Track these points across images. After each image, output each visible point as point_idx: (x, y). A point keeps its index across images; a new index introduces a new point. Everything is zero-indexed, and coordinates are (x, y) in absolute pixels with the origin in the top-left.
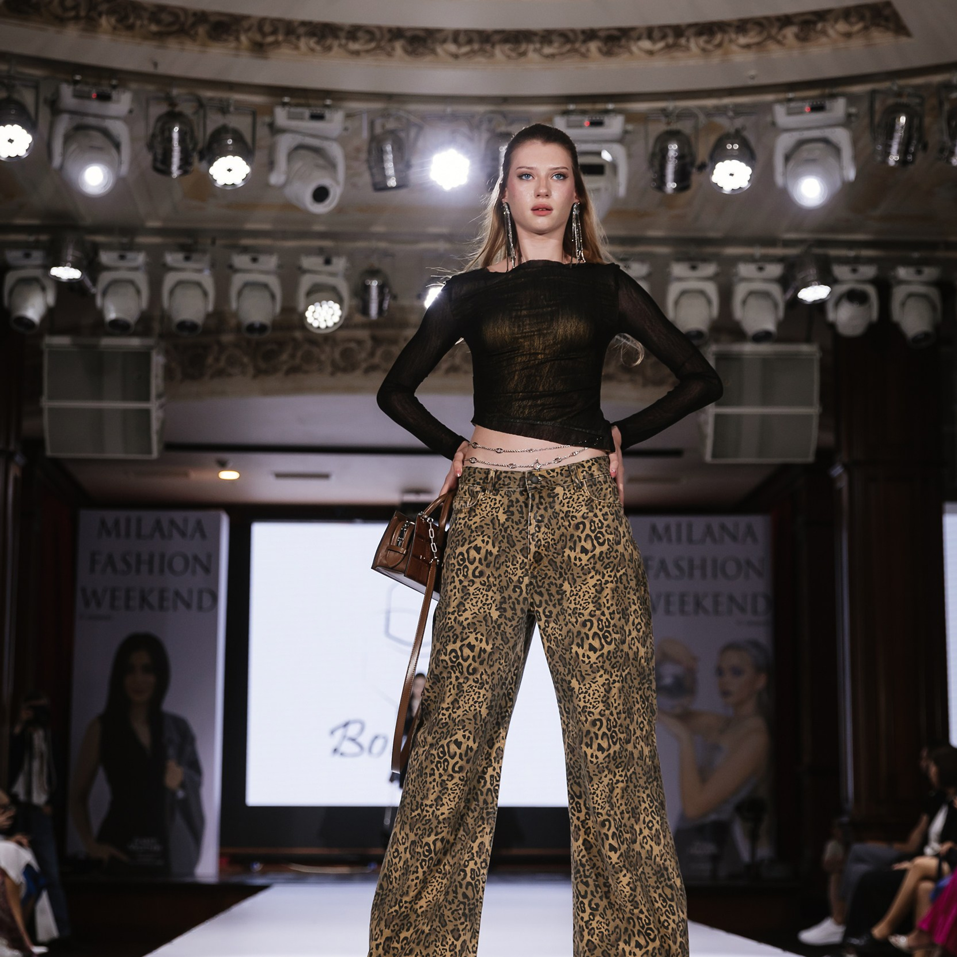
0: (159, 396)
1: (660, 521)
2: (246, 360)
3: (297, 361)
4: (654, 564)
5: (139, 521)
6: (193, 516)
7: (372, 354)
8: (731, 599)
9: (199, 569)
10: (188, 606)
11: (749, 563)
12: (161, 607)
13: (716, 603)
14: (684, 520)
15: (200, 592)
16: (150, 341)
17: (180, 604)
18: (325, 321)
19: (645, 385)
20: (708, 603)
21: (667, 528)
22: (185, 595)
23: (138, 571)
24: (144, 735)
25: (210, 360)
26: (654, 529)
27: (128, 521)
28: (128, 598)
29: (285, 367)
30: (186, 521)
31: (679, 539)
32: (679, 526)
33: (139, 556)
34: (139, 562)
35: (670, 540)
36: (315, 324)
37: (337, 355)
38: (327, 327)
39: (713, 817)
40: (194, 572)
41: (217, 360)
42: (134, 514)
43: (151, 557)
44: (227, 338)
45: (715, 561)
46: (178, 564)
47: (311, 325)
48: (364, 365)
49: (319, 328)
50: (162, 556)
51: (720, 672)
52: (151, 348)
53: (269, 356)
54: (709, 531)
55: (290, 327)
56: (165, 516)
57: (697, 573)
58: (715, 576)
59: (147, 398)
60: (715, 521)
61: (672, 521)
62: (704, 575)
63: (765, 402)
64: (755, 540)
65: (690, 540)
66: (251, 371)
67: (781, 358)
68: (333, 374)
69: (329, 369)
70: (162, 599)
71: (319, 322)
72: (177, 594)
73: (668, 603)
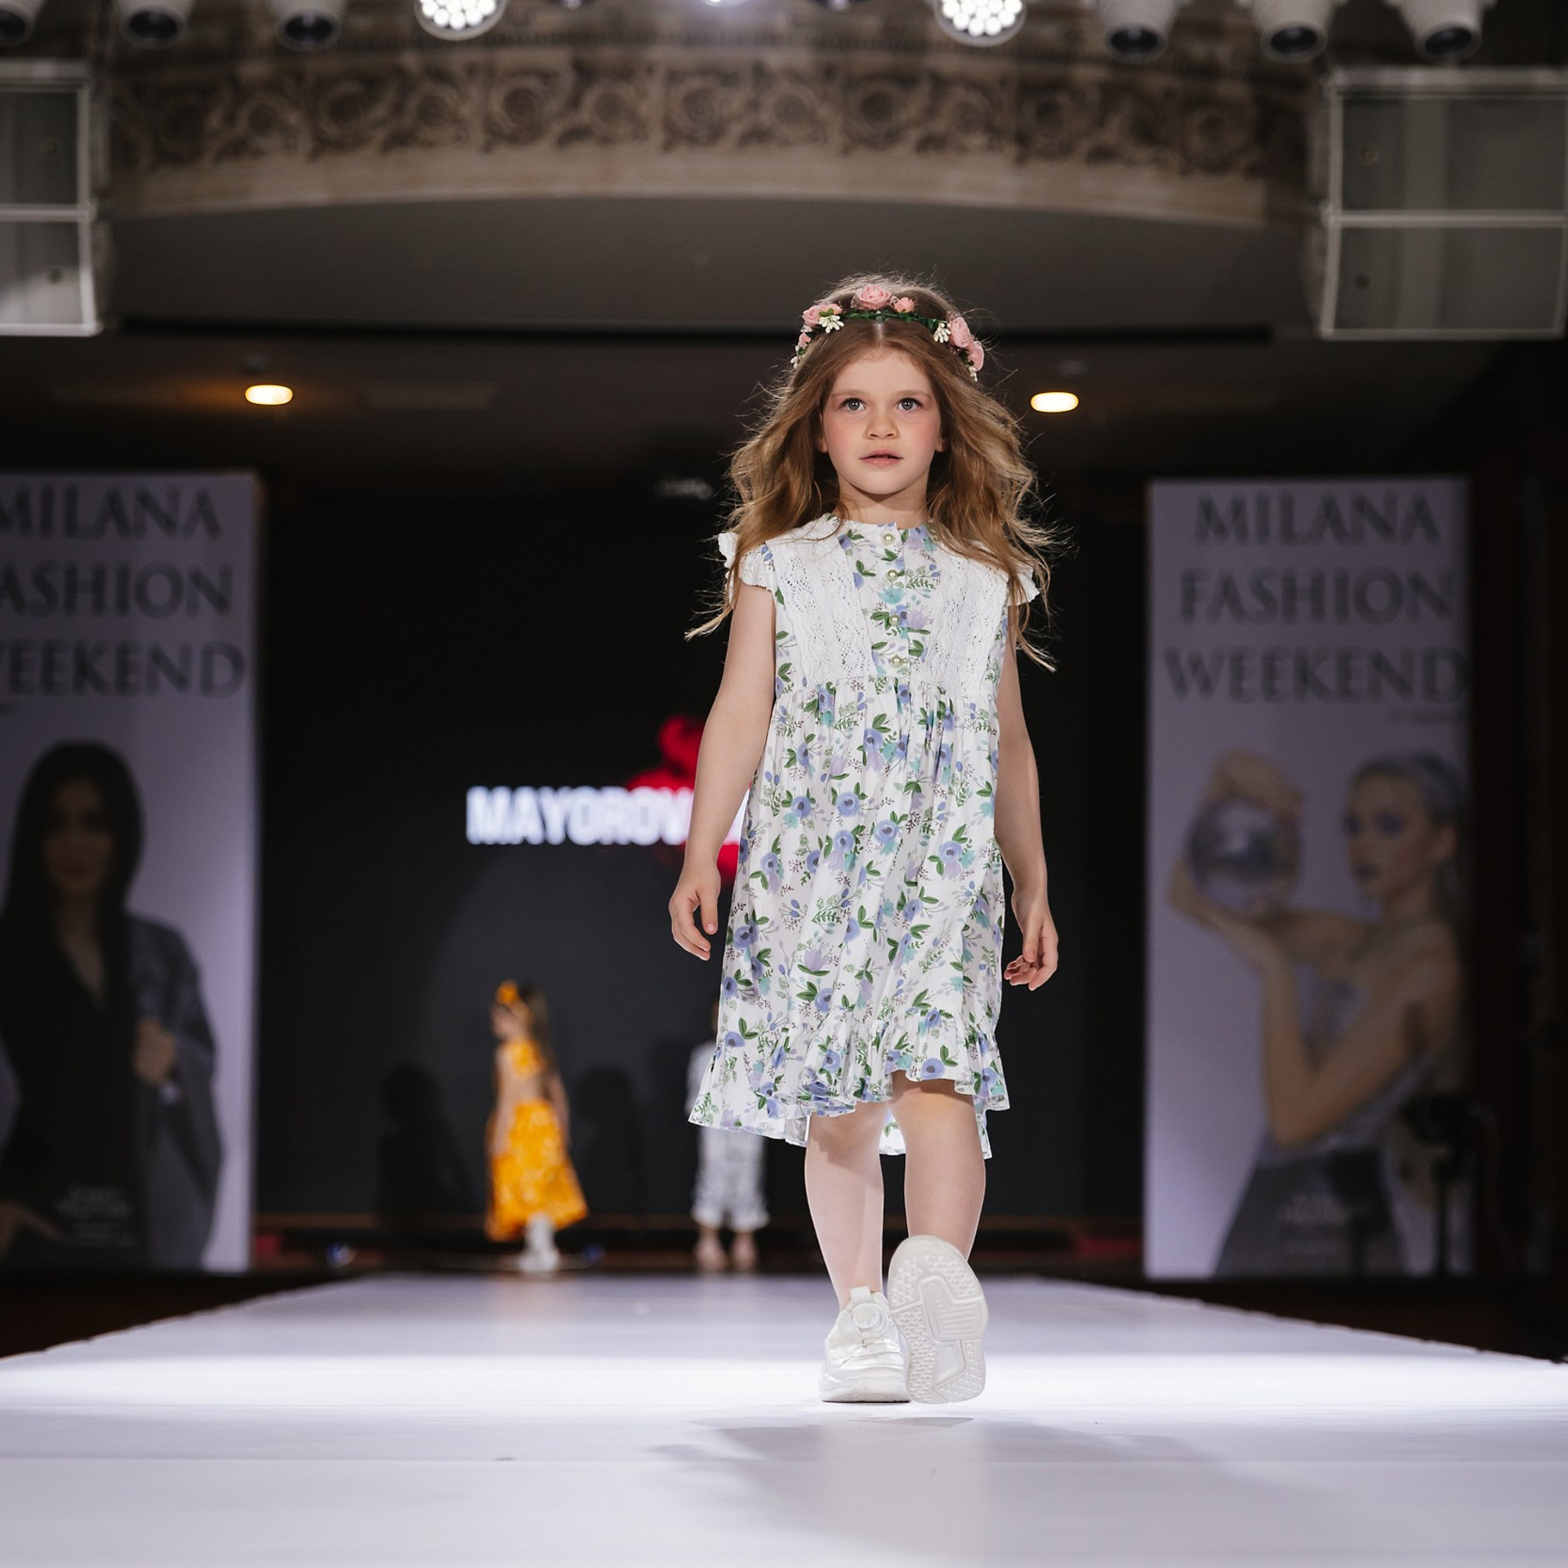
0: (99, 194)
1: (1222, 493)
2: (293, 118)
3: (408, 120)
4: (1209, 587)
5: (72, 496)
6: (190, 485)
7: (575, 103)
8: (1379, 663)
9: (204, 603)
10: (181, 682)
11: (1417, 583)
12: (123, 686)
13: (1345, 673)
14: (1273, 490)
15: (208, 653)
16: (77, 70)
17: (164, 681)
18: (463, 11)
19: (1185, 172)
20: (1327, 674)
21: (1238, 509)
22: (174, 657)
23: (70, 606)
24: (89, 966)
25: (215, 120)
26: (1207, 510)
27: (47, 496)
28: (49, 666)
29: (380, 135)
30: (174, 497)
31: (1263, 533)
32: (1263, 504)
33: (71, 573)
34: (72, 586)
35: (1242, 533)
36: (441, 20)
37: (496, 104)
38: (467, 26)
39: (1335, 1142)
40: (193, 609)
41: (230, 119)
42: (60, 482)
43: (99, 574)
44: (253, 70)
45: (1342, 581)
46: (158, 589)
47: (431, 20)
48: (557, 128)
49: (449, 27)
50: (123, 574)
51: (1352, 824)
52: (77, 84)
53: (344, 110)
54: (1330, 511)
55: (391, 44)
56: (129, 485)
57: (1304, 606)
58: (1342, 611)
59: (69, 197)
60: (1344, 491)
61: (1249, 491)
62: (1318, 612)
63: (1454, 199)
64: (1432, 533)
65: (1288, 534)
66: (305, 143)
67: (1486, 99)
68: (487, 148)
69: (479, 136)
70: (124, 666)
71: (450, 14)
72: (158, 657)
73: (1238, 673)
